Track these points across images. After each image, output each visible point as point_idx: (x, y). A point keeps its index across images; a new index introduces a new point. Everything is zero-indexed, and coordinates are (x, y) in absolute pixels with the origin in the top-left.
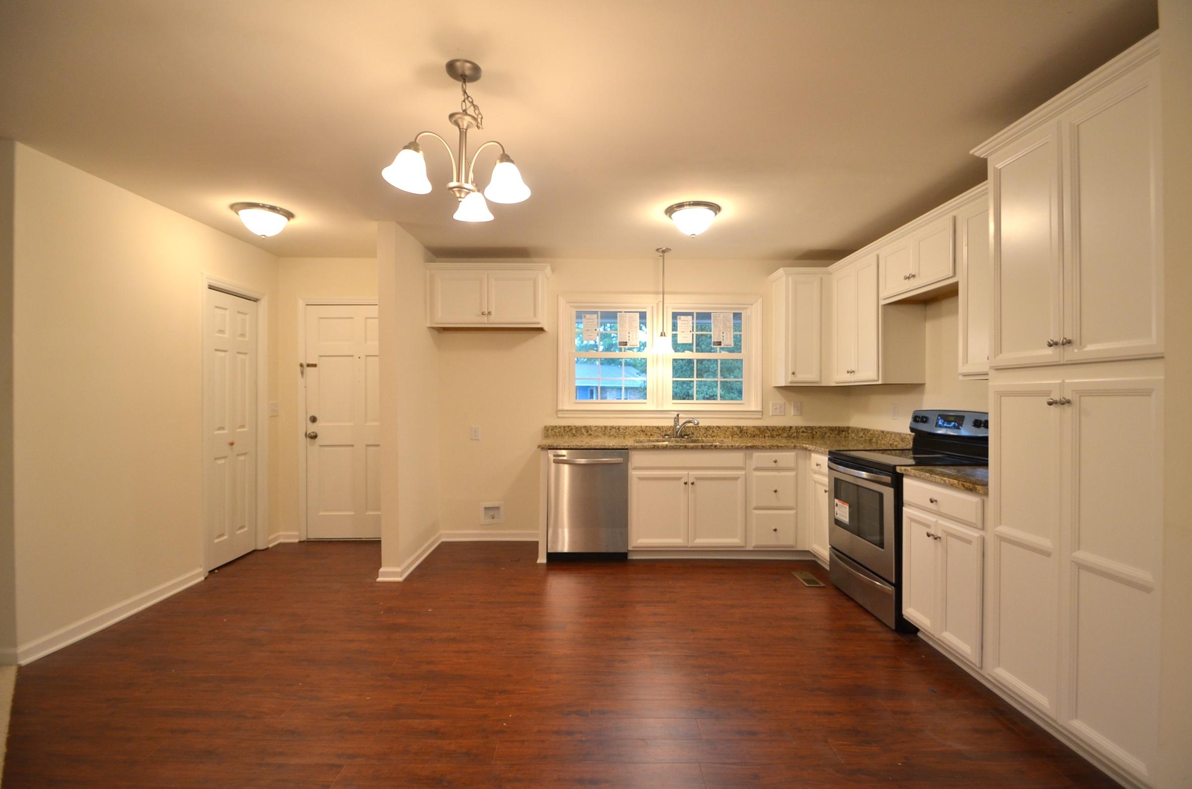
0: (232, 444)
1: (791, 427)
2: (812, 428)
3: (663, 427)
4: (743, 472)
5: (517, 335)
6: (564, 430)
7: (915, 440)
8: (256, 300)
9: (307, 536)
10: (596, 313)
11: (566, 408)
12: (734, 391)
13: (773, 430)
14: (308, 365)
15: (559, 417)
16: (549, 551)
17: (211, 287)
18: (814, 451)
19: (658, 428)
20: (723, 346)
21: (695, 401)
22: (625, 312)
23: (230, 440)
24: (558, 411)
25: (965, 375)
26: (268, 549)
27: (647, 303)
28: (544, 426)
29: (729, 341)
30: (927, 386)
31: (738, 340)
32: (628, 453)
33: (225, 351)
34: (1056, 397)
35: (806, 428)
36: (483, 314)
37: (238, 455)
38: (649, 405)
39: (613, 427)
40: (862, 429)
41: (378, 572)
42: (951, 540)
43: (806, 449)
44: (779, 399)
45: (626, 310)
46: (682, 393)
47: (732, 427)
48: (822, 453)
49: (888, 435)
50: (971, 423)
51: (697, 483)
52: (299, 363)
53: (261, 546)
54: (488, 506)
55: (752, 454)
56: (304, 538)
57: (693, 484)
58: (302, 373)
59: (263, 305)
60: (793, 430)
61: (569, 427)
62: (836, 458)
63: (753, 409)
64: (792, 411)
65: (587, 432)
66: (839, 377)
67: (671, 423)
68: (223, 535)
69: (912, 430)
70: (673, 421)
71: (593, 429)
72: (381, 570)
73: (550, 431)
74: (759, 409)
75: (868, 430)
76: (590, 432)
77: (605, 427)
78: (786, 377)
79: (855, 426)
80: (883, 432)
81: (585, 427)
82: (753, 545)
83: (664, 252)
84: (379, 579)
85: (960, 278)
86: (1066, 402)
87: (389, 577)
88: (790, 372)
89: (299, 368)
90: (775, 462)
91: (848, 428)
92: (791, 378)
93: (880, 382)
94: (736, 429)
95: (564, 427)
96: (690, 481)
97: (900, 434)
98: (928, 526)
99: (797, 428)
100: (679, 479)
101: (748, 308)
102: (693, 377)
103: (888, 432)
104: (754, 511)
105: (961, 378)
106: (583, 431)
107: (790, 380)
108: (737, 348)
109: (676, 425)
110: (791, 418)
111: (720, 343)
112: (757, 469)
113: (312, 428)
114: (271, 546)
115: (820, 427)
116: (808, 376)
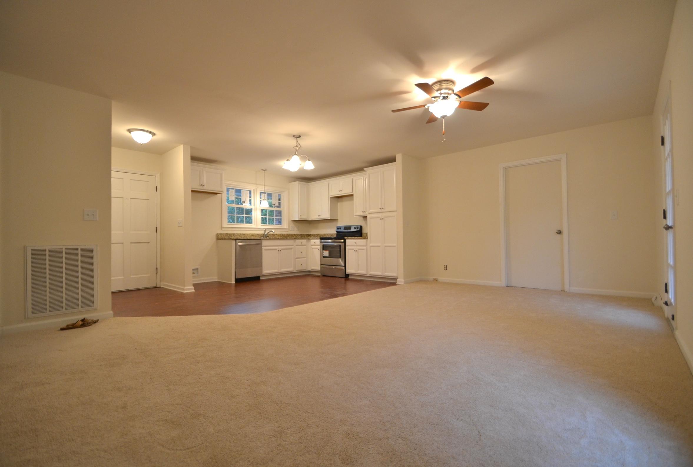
1: (296, 234)
2: (302, 234)
3: (259, 234)
4: (293, 247)
5: (203, 195)
6: (225, 235)
7: (337, 235)
10: (234, 189)
11: (225, 226)
12: (279, 222)
13: (291, 235)
15: (222, 230)
16: (236, 278)
18: (311, 239)
19: (258, 234)
20: (275, 205)
21: (267, 225)
22: (244, 190)
24: (222, 227)
25: (355, 216)
27: (252, 188)
28: (216, 233)
29: (277, 204)
30: (339, 220)
31: (280, 204)
32: (262, 241)
34: (381, 218)
35: (300, 234)
36: (201, 185)
38: (253, 226)
39: (243, 234)
40: (316, 234)
42: (360, 250)
43: (309, 239)
44: (292, 225)
45: (244, 189)
46: (264, 221)
47: (280, 234)
48: (317, 239)
49: (327, 235)
50: (354, 228)
51: (282, 250)
54: (194, 268)
55: (295, 241)
57: (280, 251)
60: (297, 235)
61: (227, 234)
62: (322, 239)
63: (285, 228)
64: (296, 229)
65: (234, 236)
66: (314, 217)
67: (263, 233)
69: (336, 232)
70: (263, 232)
71: (236, 235)
72: (186, 288)
73: (220, 235)
74: (287, 228)
75: (319, 234)
76: (235, 236)
77: (240, 234)
78: (299, 217)
79: (313, 234)
80: (324, 234)
81: (233, 234)
82: (296, 270)
83: (264, 170)
84: (186, 292)
85: (354, 193)
86: (383, 219)
87: (188, 290)
88: (300, 215)
90: (302, 243)
91: (311, 234)
92: (300, 217)
93: (330, 218)
94: (281, 235)
95: (225, 234)
96: (279, 250)
97: (331, 234)
98: (354, 249)
99: (298, 234)
100: (276, 249)
101: (282, 193)
102: (267, 216)
103: (326, 234)
104: (296, 259)
105: (354, 216)
106: (232, 235)
107: (300, 218)
108: (279, 207)
109: (265, 232)
110: (295, 231)
111: (274, 205)
112: (297, 246)
115: (304, 234)
116: (304, 217)
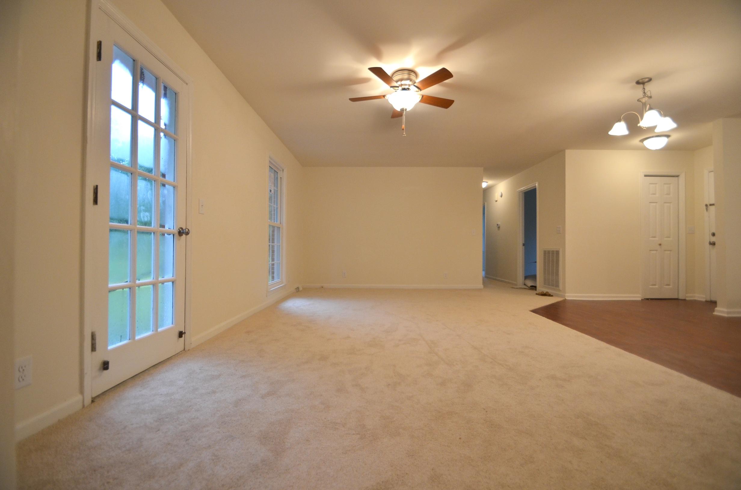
0: (660, 245)
8: (678, 176)
9: (710, 299)
14: (711, 205)
17: (646, 176)
23: (659, 242)
26: (685, 300)
33: (656, 203)
37: (665, 250)
41: (714, 309)
52: (705, 204)
53: (681, 297)
56: (708, 299)
58: (707, 210)
59: (682, 179)
68: (655, 285)
72: (716, 309)
84: (715, 313)
89: (705, 207)
113: (713, 239)
114: (687, 299)
